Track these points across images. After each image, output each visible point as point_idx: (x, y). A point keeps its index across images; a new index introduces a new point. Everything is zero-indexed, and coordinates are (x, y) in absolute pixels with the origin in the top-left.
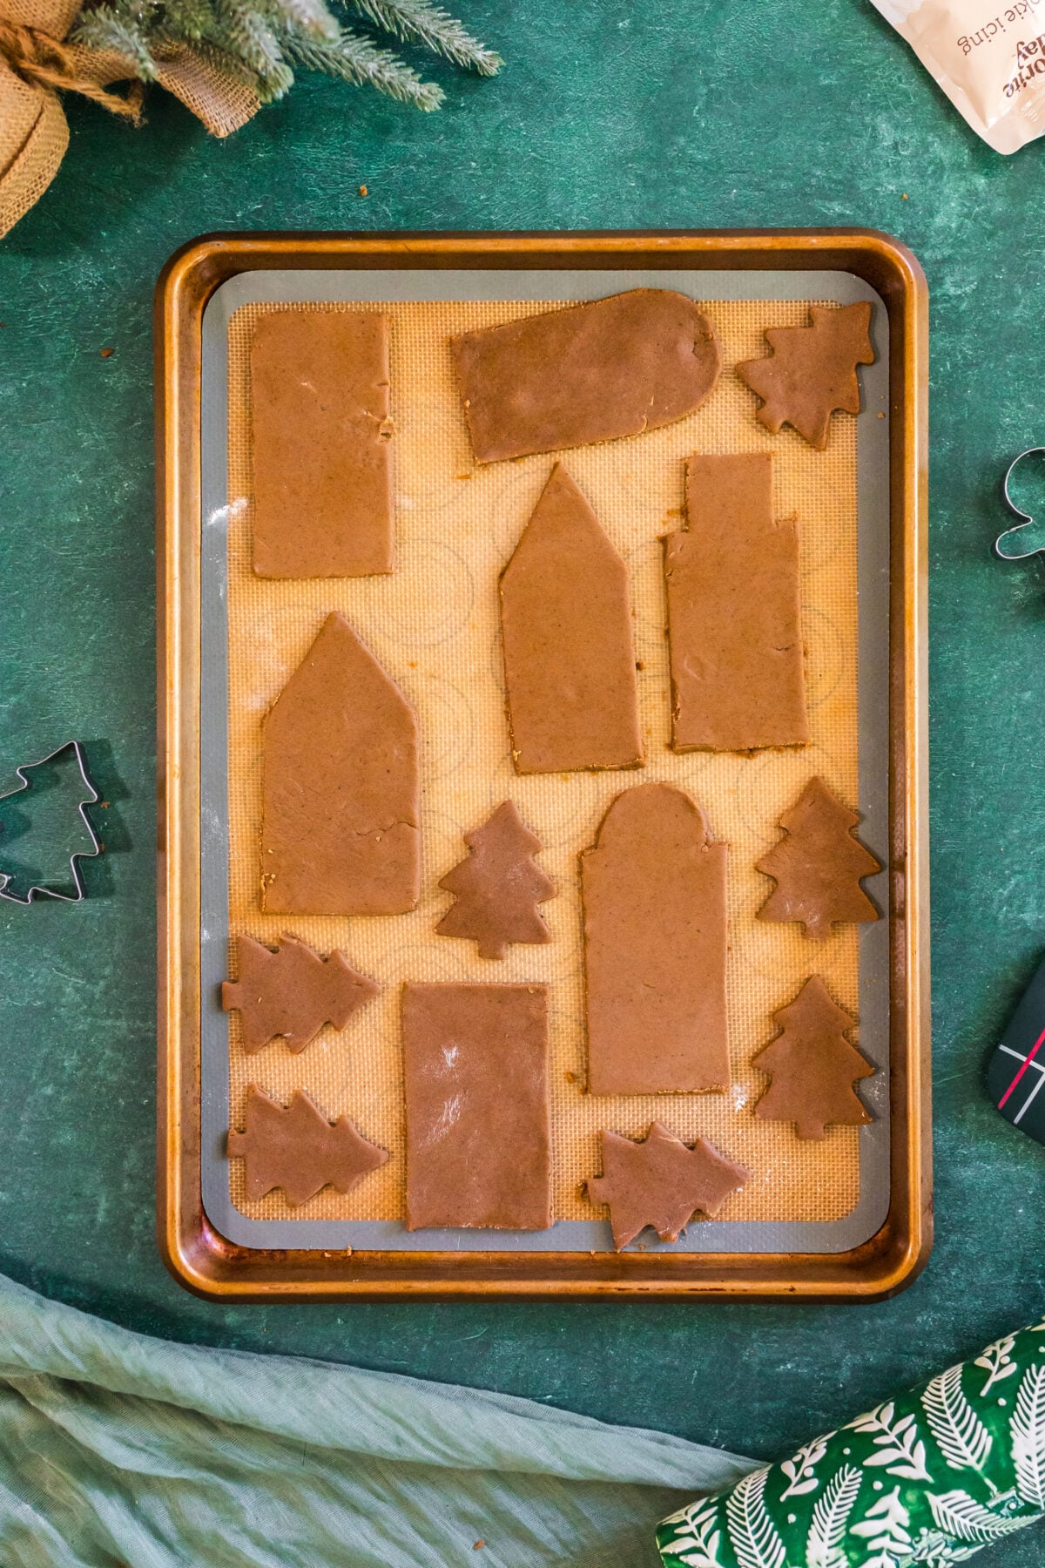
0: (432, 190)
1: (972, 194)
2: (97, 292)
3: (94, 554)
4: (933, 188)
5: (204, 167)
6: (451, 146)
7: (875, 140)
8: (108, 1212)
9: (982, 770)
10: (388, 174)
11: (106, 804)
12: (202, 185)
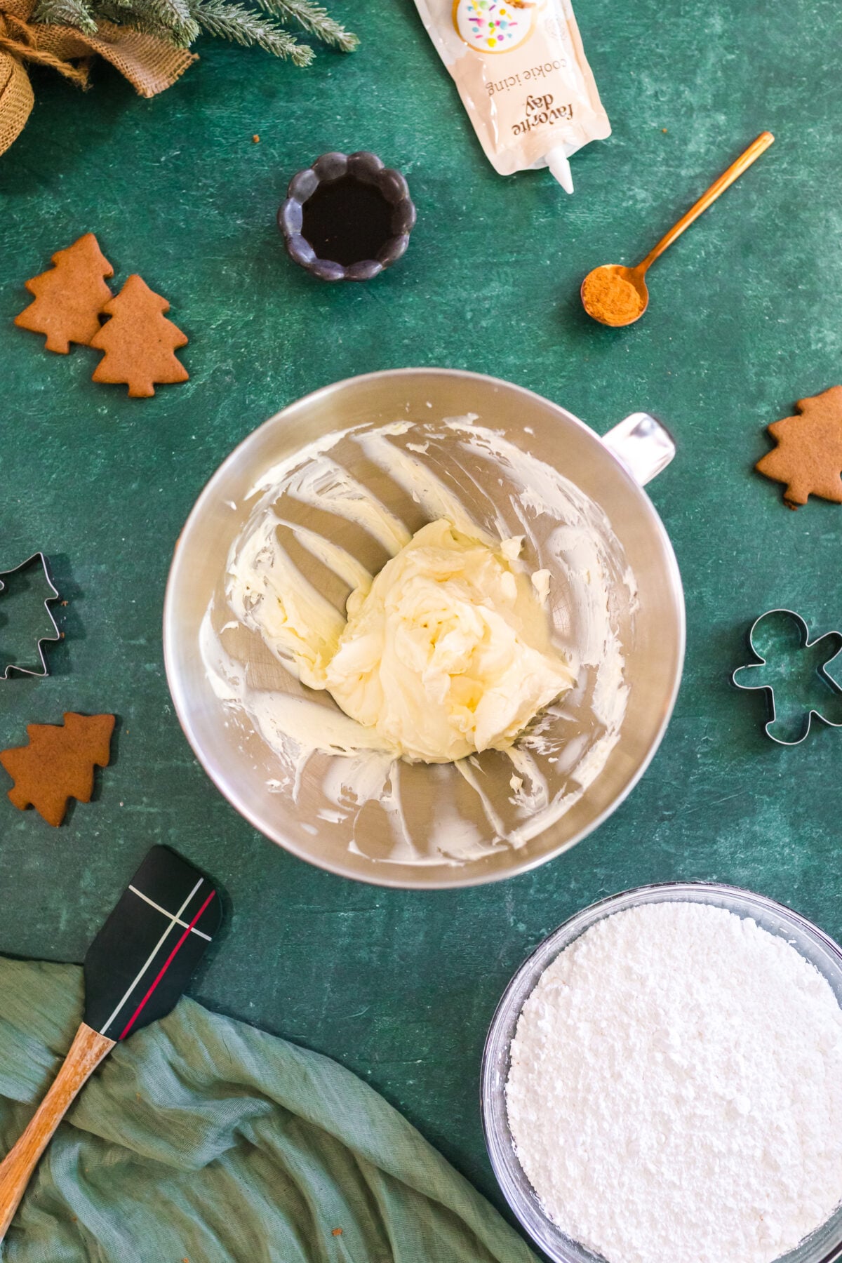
1: (715, 127)
2: (56, 219)
3: (55, 413)
4: (686, 124)
5: (136, 125)
6: (321, 105)
7: (640, 90)
8: (68, 922)
9: (742, 557)
10: (274, 126)
11: (65, 603)
12: (135, 139)
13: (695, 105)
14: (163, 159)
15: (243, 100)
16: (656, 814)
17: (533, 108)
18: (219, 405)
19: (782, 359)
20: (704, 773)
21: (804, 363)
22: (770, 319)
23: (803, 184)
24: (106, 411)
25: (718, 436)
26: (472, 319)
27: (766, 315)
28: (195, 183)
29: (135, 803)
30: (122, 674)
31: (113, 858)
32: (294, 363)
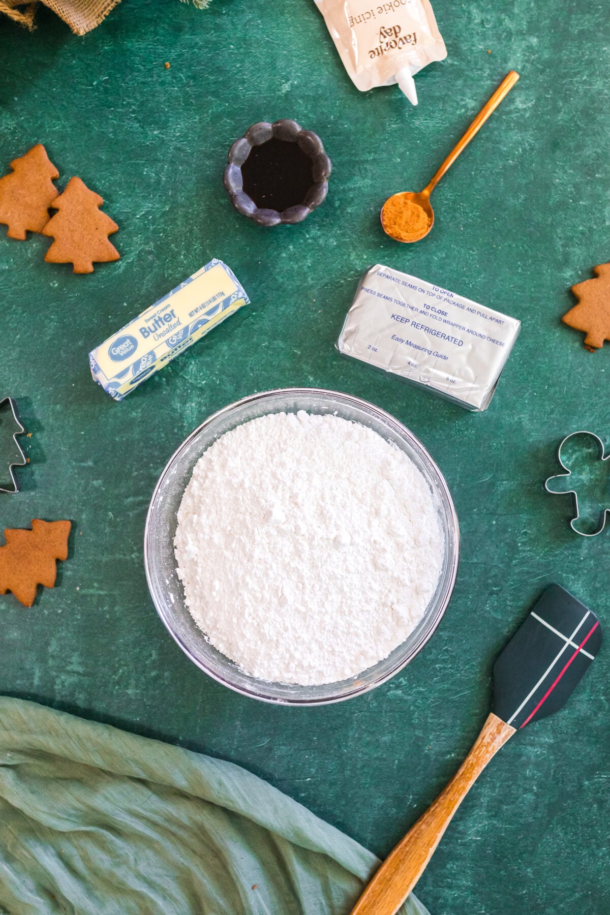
0: (208, 63)
1: (530, 48)
2: (13, 133)
3: (17, 287)
4: (505, 46)
5: (73, 56)
6: (218, 36)
7: (470, 19)
8: (41, 678)
9: (552, 390)
10: (181, 55)
11: (30, 435)
12: (72, 67)
13: (513, 30)
14: (95, 83)
15: (157, 34)
16: (487, 589)
17: (385, 37)
18: (144, 278)
19: (583, 233)
20: (523, 558)
21: (600, 236)
22: (574, 201)
23: (599, 93)
24: (56, 285)
25: (533, 295)
26: (339, 206)
27: (570, 198)
28: (120, 102)
29: (88, 588)
30: (75, 489)
31: (72, 630)
32: (202, 245)
